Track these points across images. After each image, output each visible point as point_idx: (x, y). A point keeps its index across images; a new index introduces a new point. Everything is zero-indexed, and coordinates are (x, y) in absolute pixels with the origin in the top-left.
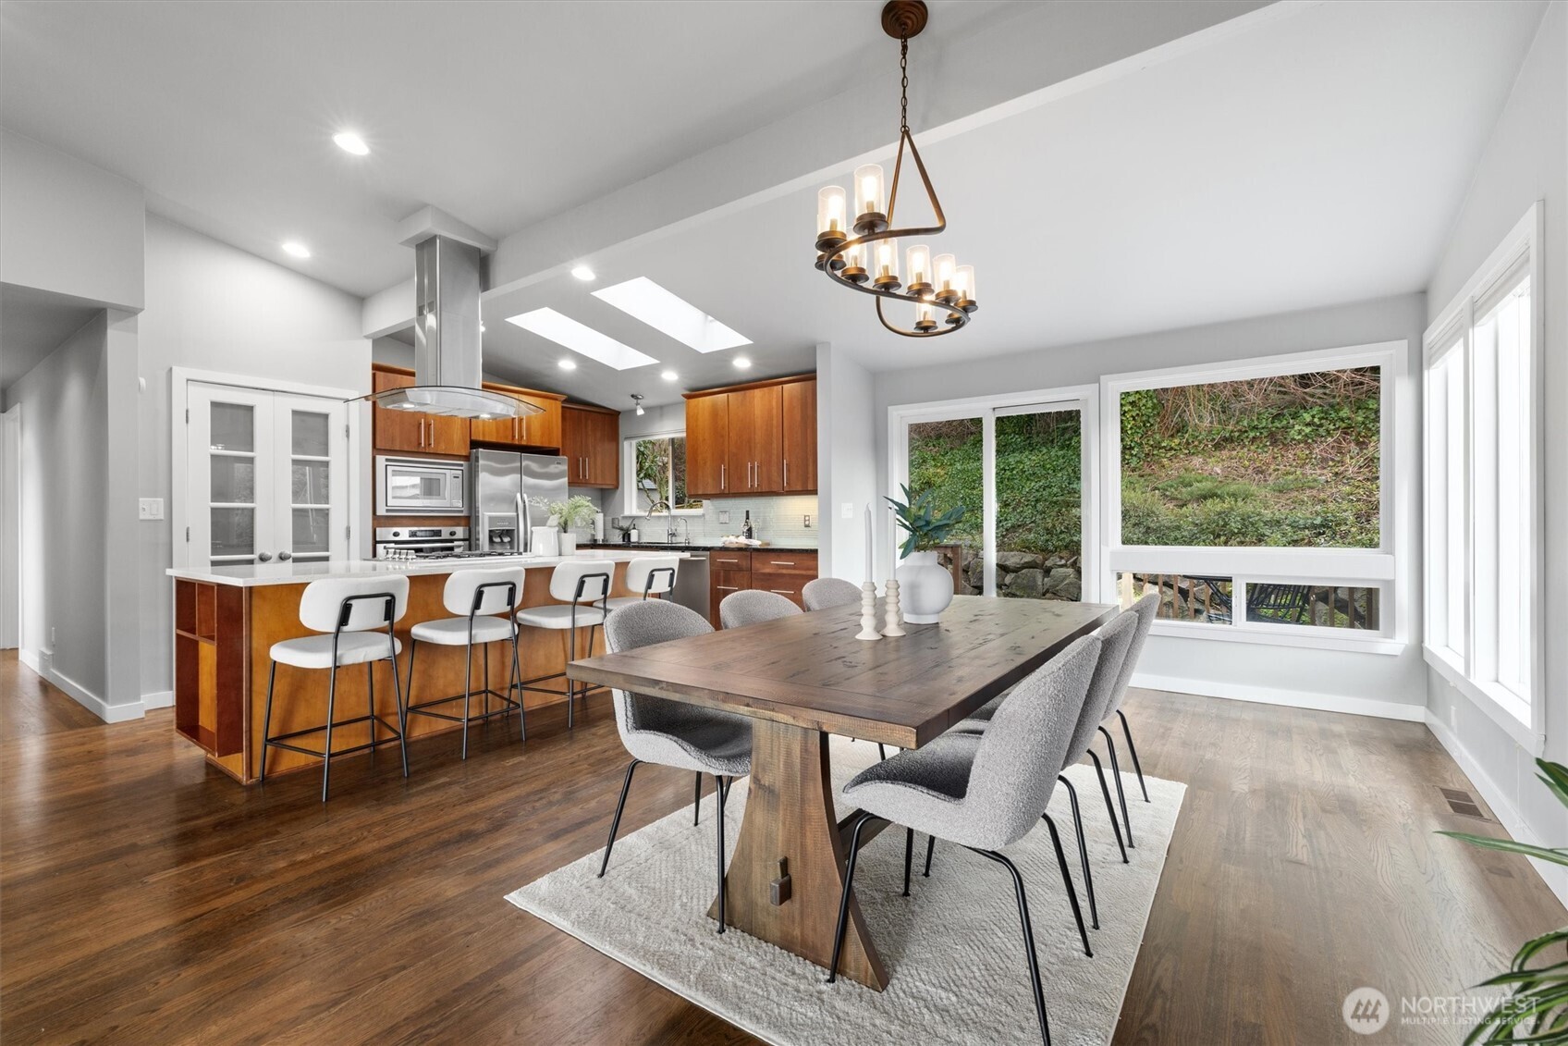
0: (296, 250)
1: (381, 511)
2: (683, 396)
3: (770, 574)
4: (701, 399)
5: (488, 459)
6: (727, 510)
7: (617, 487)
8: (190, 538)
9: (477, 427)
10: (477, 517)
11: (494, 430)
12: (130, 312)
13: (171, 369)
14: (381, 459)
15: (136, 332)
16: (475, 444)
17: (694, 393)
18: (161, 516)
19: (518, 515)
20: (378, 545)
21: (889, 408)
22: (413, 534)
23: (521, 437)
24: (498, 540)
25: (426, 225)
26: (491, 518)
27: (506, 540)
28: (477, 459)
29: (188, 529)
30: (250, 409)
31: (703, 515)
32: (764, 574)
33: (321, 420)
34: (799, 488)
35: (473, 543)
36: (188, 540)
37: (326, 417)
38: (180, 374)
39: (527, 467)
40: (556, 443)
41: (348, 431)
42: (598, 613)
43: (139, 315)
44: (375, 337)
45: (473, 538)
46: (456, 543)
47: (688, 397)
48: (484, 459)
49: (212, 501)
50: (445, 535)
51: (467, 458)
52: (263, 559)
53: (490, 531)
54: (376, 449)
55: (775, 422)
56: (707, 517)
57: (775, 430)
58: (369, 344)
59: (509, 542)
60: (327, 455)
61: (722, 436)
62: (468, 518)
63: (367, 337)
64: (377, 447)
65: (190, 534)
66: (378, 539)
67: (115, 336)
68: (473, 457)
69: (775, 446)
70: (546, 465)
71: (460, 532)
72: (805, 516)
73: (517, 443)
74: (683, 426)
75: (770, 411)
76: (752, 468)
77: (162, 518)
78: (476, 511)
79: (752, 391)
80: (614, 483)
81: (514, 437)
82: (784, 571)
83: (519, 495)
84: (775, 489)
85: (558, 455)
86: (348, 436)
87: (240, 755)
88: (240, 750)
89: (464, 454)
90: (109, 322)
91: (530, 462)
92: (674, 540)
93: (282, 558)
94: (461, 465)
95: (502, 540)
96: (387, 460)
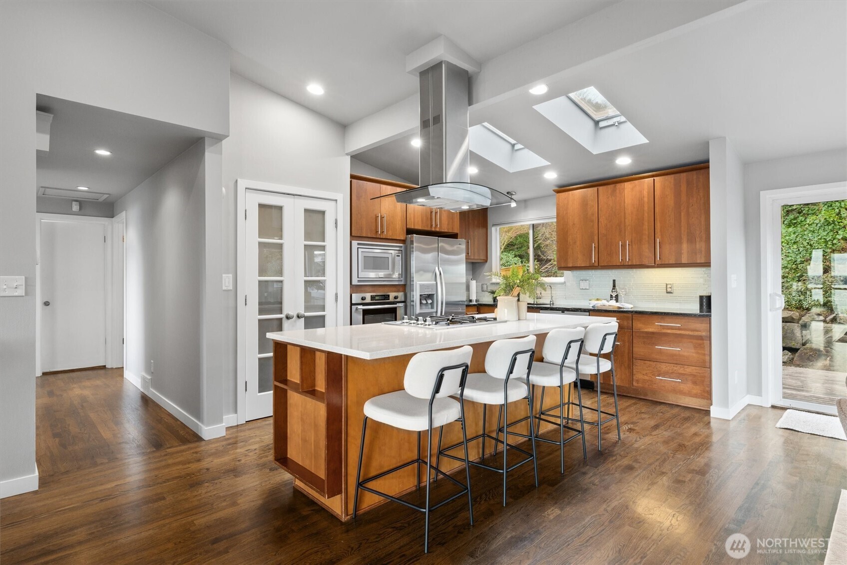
0: (315, 89)
1: (355, 282)
2: (554, 191)
3: (653, 333)
4: (571, 192)
5: (420, 243)
6: (588, 278)
7: (486, 261)
8: (247, 303)
9: (410, 219)
10: (411, 286)
11: (420, 220)
12: (218, 138)
13: (237, 181)
14: (355, 243)
15: (221, 154)
16: (410, 232)
17: (562, 189)
18: (231, 288)
19: (437, 283)
20: (353, 306)
21: (761, 193)
22: (373, 298)
23: (436, 225)
24: (424, 302)
25: (437, 52)
26: (422, 286)
27: (430, 301)
28: (412, 242)
29: (246, 296)
30: (280, 208)
31: (565, 283)
32: (647, 333)
33: (320, 216)
34: (672, 261)
35: (408, 304)
36: (246, 304)
37: (323, 213)
38: (242, 184)
39: (442, 247)
40: (456, 230)
41: (336, 223)
42: (572, 372)
43: (224, 142)
44: (352, 155)
45: (408, 300)
46: (398, 305)
47: (558, 192)
48: (416, 242)
49: (259, 276)
50: (391, 299)
51: (404, 241)
52: (288, 318)
53: (421, 295)
54: (353, 237)
55: (646, 208)
56: (568, 284)
57: (646, 215)
58: (348, 158)
59: (431, 303)
60: (324, 241)
61: (592, 221)
62: (405, 286)
63: (347, 154)
64: (353, 235)
65: (247, 301)
66: (353, 302)
67: (209, 156)
68: (408, 241)
69: (646, 226)
70: (452, 245)
71: (401, 295)
72: (667, 285)
73: (433, 229)
74: (554, 214)
75: (641, 200)
76: (624, 246)
77: (231, 289)
78: (411, 280)
79: (622, 184)
80: (485, 258)
81: (431, 226)
82: (669, 331)
83: (437, 268)
84: (646, 262)
85: (457, 238)
86: (336, 227)
87: (339, 496)
88: (340, 492)
89: (403, 239)
90: (206, 147)
91: (444, 243)
92: (540, 301)
93: (298, 317)
94: (401, 247)
95: (427, 303)
96: (359, 244)
